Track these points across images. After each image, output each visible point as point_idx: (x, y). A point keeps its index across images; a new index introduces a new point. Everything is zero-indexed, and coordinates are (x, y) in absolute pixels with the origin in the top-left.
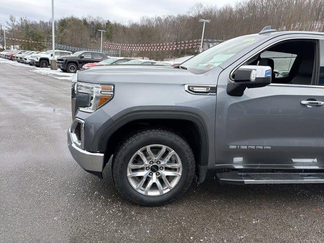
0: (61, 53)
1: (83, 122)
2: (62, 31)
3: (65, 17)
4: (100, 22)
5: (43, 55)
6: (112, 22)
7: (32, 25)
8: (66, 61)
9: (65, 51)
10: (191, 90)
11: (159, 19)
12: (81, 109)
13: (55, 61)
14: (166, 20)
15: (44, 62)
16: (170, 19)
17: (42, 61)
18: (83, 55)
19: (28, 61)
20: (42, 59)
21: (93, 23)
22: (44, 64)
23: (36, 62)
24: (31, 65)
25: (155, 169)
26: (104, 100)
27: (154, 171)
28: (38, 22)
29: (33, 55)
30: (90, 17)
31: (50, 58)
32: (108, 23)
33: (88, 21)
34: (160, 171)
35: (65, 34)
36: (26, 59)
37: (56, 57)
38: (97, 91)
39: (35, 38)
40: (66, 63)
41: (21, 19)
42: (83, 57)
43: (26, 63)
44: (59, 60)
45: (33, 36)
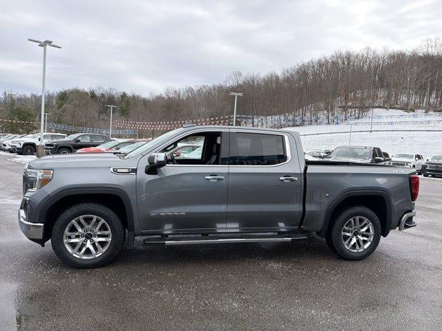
0: (52, 136)
1: (28, 199)
2: (60, 106)
3: (67, 89)
4: (114, 94)
5: (29, 139)
6: (129, 93)
7: (20, 99)
8: (57, 146)
9: (59, 134)
10: (115, 171)
11: (191, 90)
12: (29, 190)
13: (43, 146)
14: (199, 91)
15: (29, 149)
16: (204, 90)
17: (26, 147)
18: (80, 138)
19: (7, 147)
20: (26, 145)
21: (103, 95)
22: (29, 151)
23: (18, 149)
24: (11, 152)
25: (88, 237)
26: (45, 181)
27: (89, 238)
28: (29, 95)
29: (15, 140)
30: (100, 88)
31: (38, 143)
32: (124, 95)
33: (97, 93)
34: (93, 238)
35: (63, 111)
36: (5, 145)
37: (45, 141)
38: (39, 175)
39: (21, 117)
40: (56, 148)
41: (5, 93)
42: (79, 141)
43: (5, 150)
44: (47, 145)
45: (19, 114)
